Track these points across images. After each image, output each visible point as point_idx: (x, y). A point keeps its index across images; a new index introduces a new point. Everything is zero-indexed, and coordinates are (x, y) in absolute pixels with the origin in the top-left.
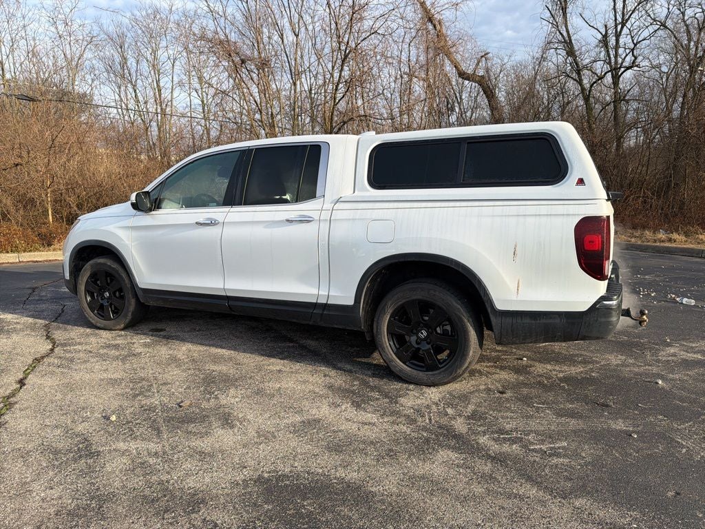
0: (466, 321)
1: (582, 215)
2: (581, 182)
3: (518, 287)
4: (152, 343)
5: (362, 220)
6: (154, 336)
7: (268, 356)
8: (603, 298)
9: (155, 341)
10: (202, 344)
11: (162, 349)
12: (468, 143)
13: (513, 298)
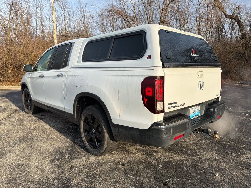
0: (104, 127)
1: (145, 75)
2: (149, 57)
3: (120, 113)
4: (33, 121)
5: (75, 76)
6: (38, 118)
7: (58, 131)
8: (155, 124)
9: (35, 120)
10: (46, 123)
11: (32, 123)
12: (115, 39)
13: (118, 118)
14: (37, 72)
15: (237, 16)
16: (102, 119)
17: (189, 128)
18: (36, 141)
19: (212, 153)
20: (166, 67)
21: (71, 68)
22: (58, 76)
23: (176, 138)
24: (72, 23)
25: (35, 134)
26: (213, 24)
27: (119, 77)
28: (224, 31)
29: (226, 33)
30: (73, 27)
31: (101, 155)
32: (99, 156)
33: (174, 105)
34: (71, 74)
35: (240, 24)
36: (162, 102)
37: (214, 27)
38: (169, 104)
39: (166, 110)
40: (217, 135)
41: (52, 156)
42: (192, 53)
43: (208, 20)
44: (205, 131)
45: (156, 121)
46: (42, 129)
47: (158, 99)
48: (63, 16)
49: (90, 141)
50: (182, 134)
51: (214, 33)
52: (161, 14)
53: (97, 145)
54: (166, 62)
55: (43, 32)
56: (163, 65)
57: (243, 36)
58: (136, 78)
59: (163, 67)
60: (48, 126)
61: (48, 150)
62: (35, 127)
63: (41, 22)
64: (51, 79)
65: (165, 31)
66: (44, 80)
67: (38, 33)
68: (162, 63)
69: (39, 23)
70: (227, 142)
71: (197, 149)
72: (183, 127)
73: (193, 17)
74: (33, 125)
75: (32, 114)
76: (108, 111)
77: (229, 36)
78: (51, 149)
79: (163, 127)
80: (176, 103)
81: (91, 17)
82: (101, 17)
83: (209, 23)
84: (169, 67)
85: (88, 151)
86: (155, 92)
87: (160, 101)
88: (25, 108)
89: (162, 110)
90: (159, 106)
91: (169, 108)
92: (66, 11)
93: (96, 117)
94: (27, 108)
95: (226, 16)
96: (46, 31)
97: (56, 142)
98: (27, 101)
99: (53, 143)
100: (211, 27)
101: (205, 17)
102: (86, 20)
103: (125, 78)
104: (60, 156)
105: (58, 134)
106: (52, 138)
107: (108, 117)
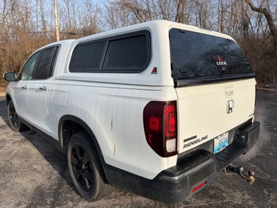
0: (94, 166)
1: (149, 99)
2: (155, 70)
3: (115, 149)
4: (18, 141)
5: (59, 91)
6: (26, 137)
7: (46, 158)
8: (164, 173)
9: (22, 140)
10: (34, 145)
11: (16, 145)
12: (109, 41)
13: (112, 157)
14: (21, 81)
15: (265, 9)
16: (92, 155)
17: (213, 172)
18: (13, 174)
19: (244, 195)
20: (180, 86)
21: (56, 79)
22: (41, 89)
23: (194, 190)
24: (77, 18)
25: (16, 162)
26: (238, 18)
27: (113, 98)
28: (250, 26)
29: (252, 28)
30: (78, 23)
31: (93, 201)
32: (91, 201)
33: (192, 141)
34: (55, 88)
35: (269, 18)
36: (174, 140)
37: (239, 22)
38: (185, 141)
39: (181, 150)
40: (252, 177)
41: (29, 200)
42: (218, 61)
43: (232, 13)
44: (235, 170)
45: (165, 167)
46: (26, 156)
47: (168, 136)
48: (67, 10)
49: (80, 180)
50: (204, 181)
51: (239, 28)
52: (178, 6)
53: (88, 187)
54: (180, 79)
55: (44, 28)
56: (175, 83)
57: (273, 32)
58: (135, 102)
59: (176, 86)
60: (34, 151)
61: (25, 190)
62: (19, 151)
63: (42, 17)
64: (34, 93)
65: (180, 30)
66: (27, 92)
67: (39, 30)
68: (174, 80)
69: (40, 19)
70: (261, 174)
71: (222, 187)
72: (206, 171)
73: (215, 10)
74: (16, 148)
75: (20, 132)
76: (99, 146)
77: (256, 32)
78: (31, 188)
79: (176, 178)
80: (195, 137)
81: (99, 10)
82: (111, 11)
83: (233, 17)
84: (185, 86)
85: (78, 193)
86: (164, 125)
87: (171, 138)
88: (11, 124)
89: (174, 150)
90: (170, 146)
91: (185, 146)
92: (70, 4)
93: (85, 149)
94: (14, 124)
95: (253, 9)
96: (48, 28)
97: (40, 175)
98: (13, 117)
99: (34, 179)
100: (236, 21)
101: (229, 10)
102: (93, 14)
103: (122, 100)
104: (39, 200)
105: (45, 162)
106: (36, 169)
107: (99, 154)
